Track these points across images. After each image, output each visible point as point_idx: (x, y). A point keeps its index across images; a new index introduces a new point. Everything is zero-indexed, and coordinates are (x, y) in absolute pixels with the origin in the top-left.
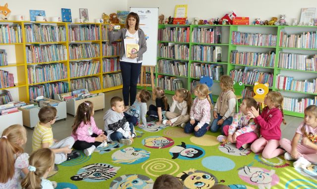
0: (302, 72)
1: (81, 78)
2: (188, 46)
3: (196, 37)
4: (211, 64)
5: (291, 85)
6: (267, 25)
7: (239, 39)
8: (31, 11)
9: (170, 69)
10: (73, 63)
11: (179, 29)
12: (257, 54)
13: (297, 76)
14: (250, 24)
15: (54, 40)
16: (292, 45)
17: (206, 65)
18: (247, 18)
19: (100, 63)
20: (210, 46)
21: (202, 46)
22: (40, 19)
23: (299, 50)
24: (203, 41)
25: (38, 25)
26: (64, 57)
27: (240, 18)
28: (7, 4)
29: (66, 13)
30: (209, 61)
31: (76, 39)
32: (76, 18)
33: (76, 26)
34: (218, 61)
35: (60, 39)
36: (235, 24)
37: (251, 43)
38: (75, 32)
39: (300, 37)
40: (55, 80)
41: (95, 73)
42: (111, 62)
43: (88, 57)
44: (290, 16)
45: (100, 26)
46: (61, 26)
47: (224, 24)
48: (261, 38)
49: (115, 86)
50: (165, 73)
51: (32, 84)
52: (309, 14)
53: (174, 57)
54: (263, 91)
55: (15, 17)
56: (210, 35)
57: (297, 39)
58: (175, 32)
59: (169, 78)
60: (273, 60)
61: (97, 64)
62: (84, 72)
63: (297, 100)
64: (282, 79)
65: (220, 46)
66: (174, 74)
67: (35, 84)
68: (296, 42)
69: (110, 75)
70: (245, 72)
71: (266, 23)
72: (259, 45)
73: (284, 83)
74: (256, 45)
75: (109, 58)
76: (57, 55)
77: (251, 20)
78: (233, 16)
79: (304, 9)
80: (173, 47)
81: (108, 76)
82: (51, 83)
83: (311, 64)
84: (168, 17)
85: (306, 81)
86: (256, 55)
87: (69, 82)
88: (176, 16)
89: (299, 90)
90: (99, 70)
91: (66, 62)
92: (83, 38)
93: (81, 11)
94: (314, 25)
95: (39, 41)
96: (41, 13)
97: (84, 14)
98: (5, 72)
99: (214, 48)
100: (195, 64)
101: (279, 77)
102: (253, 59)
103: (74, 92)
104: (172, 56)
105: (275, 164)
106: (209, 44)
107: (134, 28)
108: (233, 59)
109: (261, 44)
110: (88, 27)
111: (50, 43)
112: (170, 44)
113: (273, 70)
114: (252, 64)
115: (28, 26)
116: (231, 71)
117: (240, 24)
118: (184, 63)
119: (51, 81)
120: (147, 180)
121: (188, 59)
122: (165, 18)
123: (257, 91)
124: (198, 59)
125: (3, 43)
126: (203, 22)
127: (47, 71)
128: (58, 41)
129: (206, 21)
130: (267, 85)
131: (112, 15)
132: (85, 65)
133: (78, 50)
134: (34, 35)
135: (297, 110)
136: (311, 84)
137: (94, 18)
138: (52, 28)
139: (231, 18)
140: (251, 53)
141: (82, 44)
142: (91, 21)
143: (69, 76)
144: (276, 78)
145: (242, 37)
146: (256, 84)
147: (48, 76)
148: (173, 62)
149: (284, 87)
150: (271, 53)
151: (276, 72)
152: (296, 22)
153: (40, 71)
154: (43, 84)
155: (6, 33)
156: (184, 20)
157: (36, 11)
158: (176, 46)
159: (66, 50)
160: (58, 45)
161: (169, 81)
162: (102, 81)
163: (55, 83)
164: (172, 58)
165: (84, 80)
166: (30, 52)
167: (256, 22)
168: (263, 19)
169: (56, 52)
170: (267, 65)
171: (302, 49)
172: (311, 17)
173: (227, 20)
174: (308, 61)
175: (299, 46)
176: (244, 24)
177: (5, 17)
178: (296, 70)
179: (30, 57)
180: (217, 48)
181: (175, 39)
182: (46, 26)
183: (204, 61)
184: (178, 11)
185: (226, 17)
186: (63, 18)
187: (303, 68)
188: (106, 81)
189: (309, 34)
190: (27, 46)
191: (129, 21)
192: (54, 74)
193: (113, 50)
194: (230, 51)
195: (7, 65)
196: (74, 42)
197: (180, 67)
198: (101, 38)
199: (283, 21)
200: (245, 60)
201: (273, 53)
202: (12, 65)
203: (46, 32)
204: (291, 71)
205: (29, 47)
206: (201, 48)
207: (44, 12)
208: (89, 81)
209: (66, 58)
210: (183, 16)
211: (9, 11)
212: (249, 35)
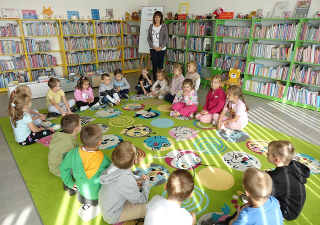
0: (268, 60)
1: (107, 62)
2: (186, 37)
3: (191, 31)
4: (201, 53)
5: (258, 71)
6: (247, 18)
7: (222, 31)
8: (68, 12)
9: (173, 57)
10: (100, 51)
11: (179, 24)
12: (235, 44)
13: (266, 64)
14: (234, 18)
15: (84, 33)
16: (262, 37)
17: (198, 54)
18: (232, 13)
19: (122, 51)
20: (201, 37)
21: (195, 38)
22: (74, 18)
23: (268, 40)
24: (196, 34)
25: (71, 22)
26: (92, 46)
27: (226, 13)
28: (50, 7)
29: (95, 13)
30: (200, 50)
31: (101, 33)
32: (103, 16)
33: (102, 23)
34: (206, 50)
35: (89, 33)
36: (221, 18)
37: (231, 35)
38: (100, 28)
39: (269, 29)
40: (86, 63)
41: (118, 59)
42: (132, 50)
43: (112, 46)
44: (267, 10)
45: (121, 22)
46: (90, 23)
47: (213, 18)
48: (238, 30)
49: (134, 69)
50: (170, 60)
51: (70, 65)
52: (282, 8)
53: (176, 47)
54: (236, 75)
55: (56, 16)
56: (202, 28)
57: (266, 31)
58: (177, 27)
59: (173, 64)
60: (247, 49)
61: (119, 52)
62: (109, 58)
63: (262, 84)
64: (252, 66)
65: (210, 38)
66: (175, 61)
67: (72, 65)
68: (266, 34)
69: (130, 60)
70: (225, 59)
71: (246, 17)
72: (237, 36)
73: (254, 70)
74: (234, 36)
75: (129, 48)
76: (87, 44)
77: (235, 15)
78: (220, 11)
79: (279, 3)
80: (175, 39)
81: (129, 61)
82: (83, 65)
83: (276, 53)
84: (175, 14)
85: (271, 68)
86: (234, 46)
87: (97, 65)
88: (181, 13)
89: (265, 75)
90: (121, 57)
91: (94, 50)
92: (107, 32)
93: (108, 11)
94: (284, 17)
95: (73, 34)
96: (75, 13)
97: (110, 13)
98: (50, 56)
99: (203, 40)
100: (190, 53)
101: (250, 64)
102: (231, 49)
103: (97, 71)
104: (175, 46)
105: (203, 127)
106: (200, 36)
107: (159, 23)
108: (217, 49)
109: (238, 35)
110: (111, 23)
111: (81, 36)
112: (173, 37)
113: (246, 58)
114: (230, 53)
115: (65, 23)
116: (215, 58)
117: (224, 18)
118: (182, 51)
119: (84, 63)
120: (106, 127)
121: (185, 48)
122: (173, 15)
123: (231, 75)
124: (192, 49)
125: (47, 35)
126: (199, 17)
127: (80, 56)
128: (87, 35)
129: (201, 17)
130: (239, 71)
131: (133, 14)
132: (110, 53)
133: (104, 41)
134: (69, 30)
135: (262, 92)
136: (275, 70)
137: (118, 16)
138: (82, 24)
139: (218, 13)
140: (230, 43)
141: (106, 37)
142: (116, 18)
143: (97, 60)
144: (248, 65)
145: (225, 30)
146: (231, 69)
147: (81, 60)
148: (175, 51)
149: (253, 72)
150: (245, 44)
151: (248, 60)
152: (270, 15)
153: (75, 56)
154: (78, 65)
155: (48, 28)
156: (185, 16)
157: (71, 12)
158: (178, 38)
159: (94, 41)
160: (87, 38)
161: (172, 66)
162: (124, 65)
163: (87, 65)
164: (175, 48)
165: (109, 63)
166: (67, 42)
167: (239, 16)
168: (244, 13)
169: (86, 42)
170: (242, 54)
171: (270, 40)
172: (283, 11)
173: (216, 15)
174: (274, 50)
175: (268, 37)
176: (229, 18)
177: (48, 17)
178: (264, 59)
179: (67, 45)
180: (206, 39)
181: (177, 32)
182: (78, 23)
183: (197, 50)
184: (182, 9)
185: (216, 12)
186: (93, 17)
187: (269, 57)
188: (128, 65)
189: (277, 26)
190: (64, 38)
191: (156, 19)
192: (85, 59)
193: (133, 41)
194: (215, 42)
195: (51, 51)
196: (100, 35)
197: (180, 55)
198: (122, 32)
199: (260, 14)
200: (226, 50)
201: (247, 43)
202: (56, 51)
203: (78, 28)
204: (260, 59)
205: (66, 38)
206: (195, 39)
207: (78, 12)
208: (113, 65)
209: (94, 47)
210: (185, 13)
211: (52, 13)
212: (230, 28)
